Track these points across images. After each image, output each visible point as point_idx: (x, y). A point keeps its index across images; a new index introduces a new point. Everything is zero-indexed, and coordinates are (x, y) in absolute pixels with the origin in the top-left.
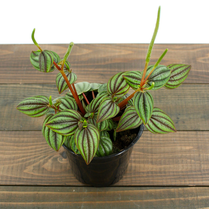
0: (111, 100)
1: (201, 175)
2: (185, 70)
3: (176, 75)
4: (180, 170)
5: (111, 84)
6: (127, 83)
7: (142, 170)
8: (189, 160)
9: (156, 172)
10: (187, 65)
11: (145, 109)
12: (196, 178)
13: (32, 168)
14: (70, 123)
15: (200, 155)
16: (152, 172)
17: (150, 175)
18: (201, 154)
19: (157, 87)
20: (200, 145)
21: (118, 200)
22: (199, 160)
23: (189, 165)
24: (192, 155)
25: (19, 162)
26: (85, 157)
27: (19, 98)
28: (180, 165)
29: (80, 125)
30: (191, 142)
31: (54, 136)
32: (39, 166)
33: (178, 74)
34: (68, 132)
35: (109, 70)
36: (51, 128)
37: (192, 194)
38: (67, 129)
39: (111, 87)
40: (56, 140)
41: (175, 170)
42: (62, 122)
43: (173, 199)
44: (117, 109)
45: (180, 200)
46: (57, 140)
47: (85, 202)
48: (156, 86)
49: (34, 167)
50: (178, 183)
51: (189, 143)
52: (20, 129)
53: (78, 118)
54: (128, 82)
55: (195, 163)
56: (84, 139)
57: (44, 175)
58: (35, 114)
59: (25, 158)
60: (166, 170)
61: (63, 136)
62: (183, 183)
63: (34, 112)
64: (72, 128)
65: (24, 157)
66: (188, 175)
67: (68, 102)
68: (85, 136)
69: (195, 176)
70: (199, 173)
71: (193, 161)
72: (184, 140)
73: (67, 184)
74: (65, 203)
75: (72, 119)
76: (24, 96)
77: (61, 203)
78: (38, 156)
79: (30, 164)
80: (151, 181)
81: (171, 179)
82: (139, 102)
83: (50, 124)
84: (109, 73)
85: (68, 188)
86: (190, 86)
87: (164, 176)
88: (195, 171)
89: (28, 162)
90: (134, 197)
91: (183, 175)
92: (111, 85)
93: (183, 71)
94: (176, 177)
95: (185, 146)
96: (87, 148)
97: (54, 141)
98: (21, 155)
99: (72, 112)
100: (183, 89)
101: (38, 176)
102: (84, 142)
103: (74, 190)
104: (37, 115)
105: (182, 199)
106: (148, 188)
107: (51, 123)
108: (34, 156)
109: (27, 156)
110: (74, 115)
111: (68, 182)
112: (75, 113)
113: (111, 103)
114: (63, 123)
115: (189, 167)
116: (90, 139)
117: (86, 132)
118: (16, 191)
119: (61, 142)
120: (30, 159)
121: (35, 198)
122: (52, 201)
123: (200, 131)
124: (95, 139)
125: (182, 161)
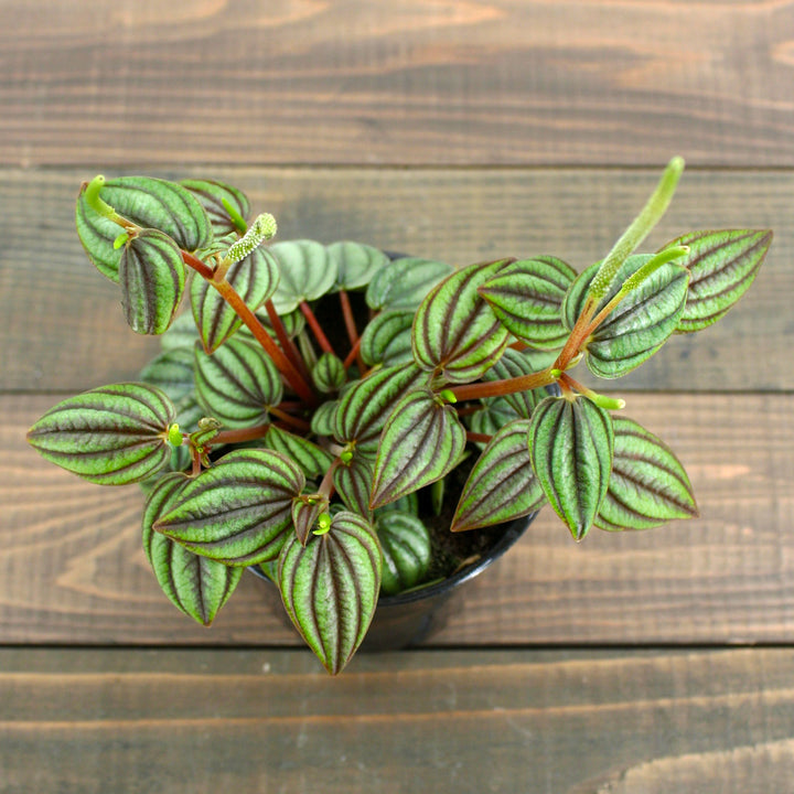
0: (428, 402)
1: (779, 593)
2: (746, 254)
3: (705, 279)
4: (695, 573)
5: (430, 323)
6: (499, 322)
7: (539, 576)
8: (731, 530)
9: (597, 584)
10: (755, 232)
11: (579, 474)
12: (756, 608)
13: (91, 567)
14: (259, 513)
15: (774, 506)
16: (581, 583)
17: (573, 594)
18: (783, 502)
19: (628, 358)
20: (777, 456)
21: (445, 708)
22: (773, 527)
23: (732, 549)
24: (745, 503)
25: (35, 539)
26: (325, 652)
27: (22, 237)
28: (696, 551)
29: (303, 519)
30: (742, 443)
31: (193, 567)
32: (120, 556)
33: (715, 274)
34: (250, 550)
35: (401, 99)
36: (179, 540)
37: (741, 680)
38: (245, 540)
39: (430, 335)
40: (199, 586)
41: (673, 574)
42: (227, 509)
43: (664, 703)
44: (453, 441)
45: (691, 707)
46: (206, 585)
47: (315, 719)
48: (626, 354)
49: (99, 560)
50: (686, 631)
51: (733, 449)
52: (31, 387)
53: (292, 483)
54: (502, 316)
55: (754, 542)
56: (320, 584)
57: (141, 597)
58: (108, 474)
59: (58, 523)
60: (642, 575)
61: (230, 570)
62: (705, 632)
63: (103, 464)
64: (267, 531)
65: (54, 514)
66: (726, 596)
67: (242, 360)
68: (321, 567)
69: (752, 602)
70: (771, 586)
71: (747, 531)
72: (714, 437)
73: (239, 638)
74: (233, 722)
75: (267, 493)
76: (44, 227)
77: (216, 721)
78: (115, 513)
79: (82, 547)
80: (578, 622)
81: (656, 612)
82: (551, 445)
83: (176, 522)
84: (401, 114)
85: (242, 655)
86: (741, 180)
87: (632, 600)
88: (756, 579)
89: (72, 537)
90: (510, 694)
91: (708, 596)
92: (430, 329)
93: (737, 260)
94: (678, 604)
95: (717, 462)
96: (333, 615)
97: (193, 586)
98: (45, 506)
99: (264, 460)
100: (713, 196)
101: (117, 603)
102: (318, 595)
103: (267, 667)
104: (117, 478)
105: (700, 701)
106: (565, 653)
107: (177, 518)
108: (95, 512)
109: (68, 511)
110: (274, 476)
111: (240, 629)
112: (278, 462)
113: (429, 417)
114: (229, 515)
115: (732, 561)
116: (343, 581)
117: (326, 551)
118: (29, 668)
119: (222, 590)
120: (80, 525)
121: (110, 703)
122: (179, 713)
123: (777, 392)
124: (366, 575)
125: (705, 531)
